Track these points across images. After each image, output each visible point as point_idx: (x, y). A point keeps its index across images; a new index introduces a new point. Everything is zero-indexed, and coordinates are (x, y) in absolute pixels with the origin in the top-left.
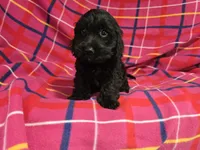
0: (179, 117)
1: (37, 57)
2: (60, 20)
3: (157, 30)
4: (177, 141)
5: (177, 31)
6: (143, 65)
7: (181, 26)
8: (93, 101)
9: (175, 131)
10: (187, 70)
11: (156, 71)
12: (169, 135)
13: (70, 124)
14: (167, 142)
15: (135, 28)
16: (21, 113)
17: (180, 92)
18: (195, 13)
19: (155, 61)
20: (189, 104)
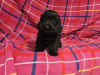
0: (85, 59)
1: (17, 30)
2: (28, 12)
3: (75, 18)
4: (84, 70)
5: (84, 18)
6: (68, 34)
7: (87, 16)
8: (46, 52)
9: (83, 66)
10: (89, 37)
12: (80, 68)
13: (35, 64)
14: (80, 71)
15: (65, 16)
16: (12, 59)
17: (85, 48)
18: (93, 10)
19: (74, 33)
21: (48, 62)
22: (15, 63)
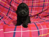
0: (43, 29)
2: (13, 5)
3: (38, 7)
4: (42, 35)
6: (34, 16)
7: (44, 6)
8: (21, 26)
9: (42, 33)
10: (45, 17)
11: (38, 17)
13: (15, 32)
17: (43, 23)
18: (47, 2)
19: (37, 15)
20: (45, 26)
21: (22, 31)
22: (4, 32)
